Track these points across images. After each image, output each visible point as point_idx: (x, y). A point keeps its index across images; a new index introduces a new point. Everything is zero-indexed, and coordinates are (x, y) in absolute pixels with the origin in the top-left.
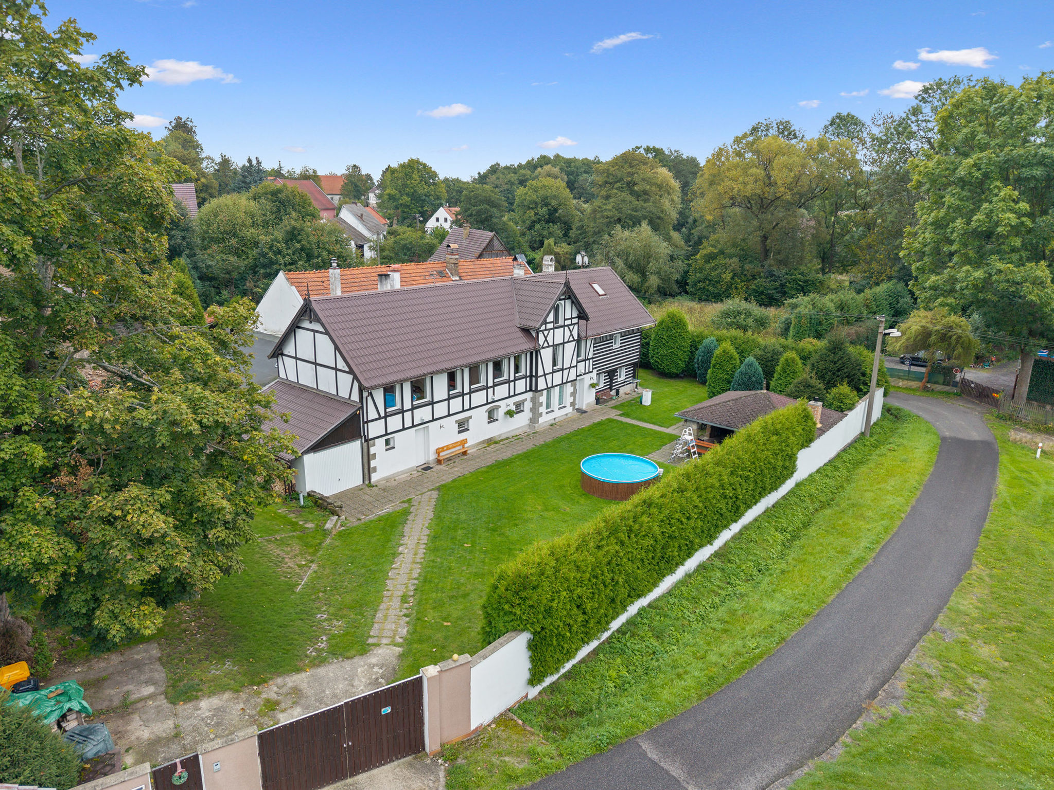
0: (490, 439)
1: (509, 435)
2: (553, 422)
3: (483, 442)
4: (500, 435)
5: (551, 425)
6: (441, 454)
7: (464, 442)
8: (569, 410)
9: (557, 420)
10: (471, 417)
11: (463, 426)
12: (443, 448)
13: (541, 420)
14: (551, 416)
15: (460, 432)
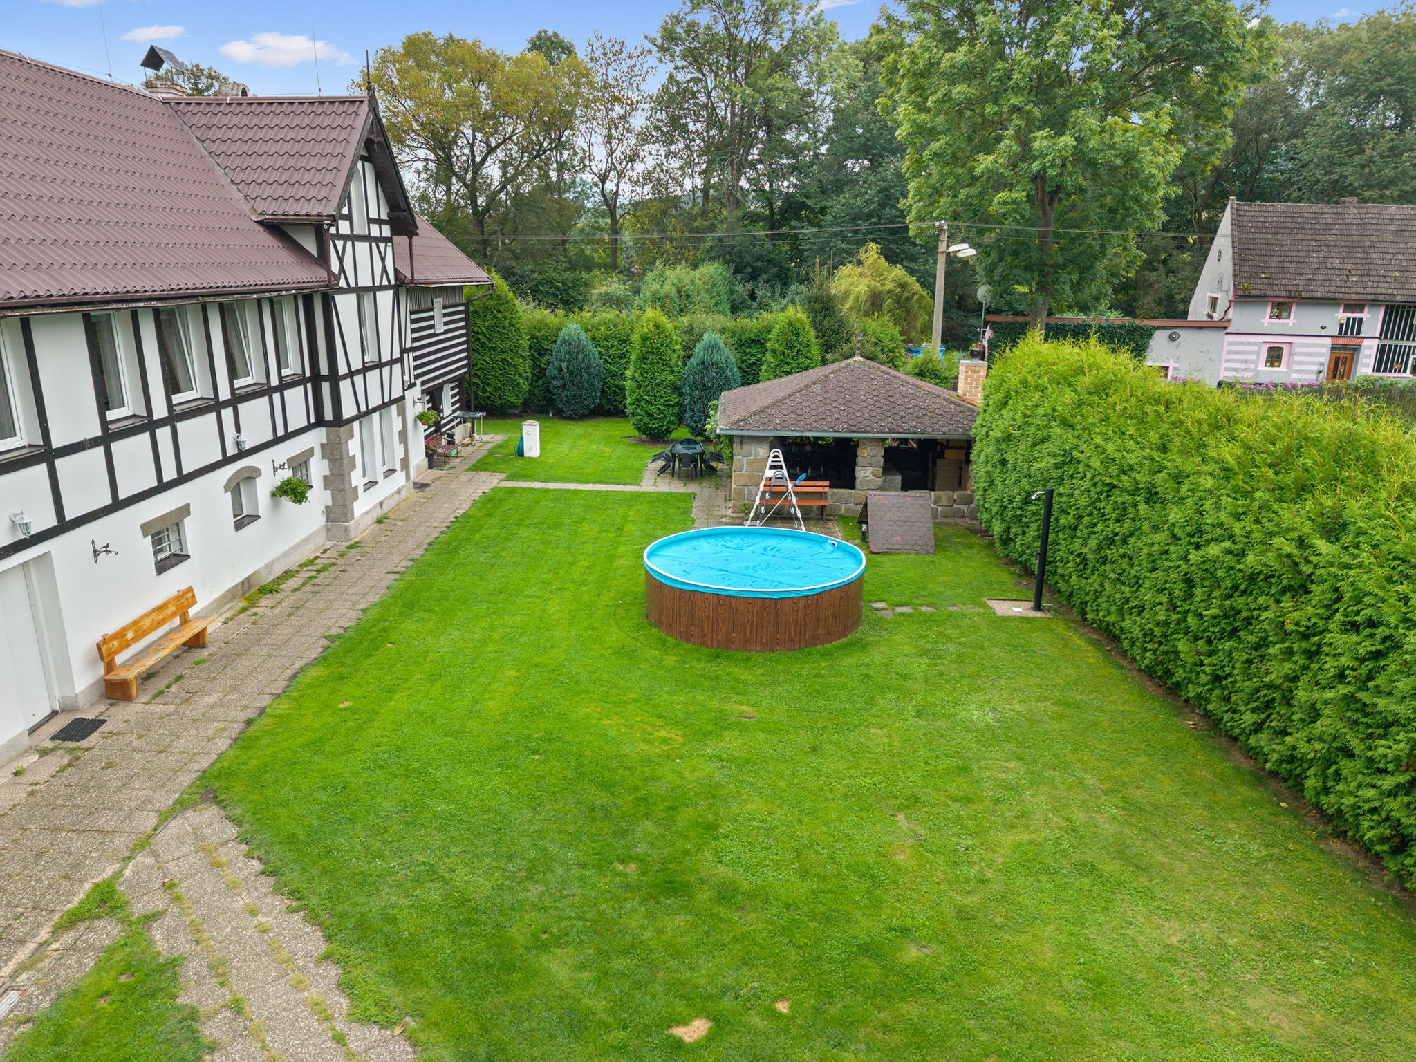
0: (247, 582)
1: (292, 562)
2: (378, 513)
3: (232, 593)
4: (269, 566)
5: (381, 523)
6: (120, 659)
7: (185, 598)
8: (401, 478)
9: (386, 507)
10: (185, 510)
11: (166, 544)
12: (121, 634)
13: (357, 510)
14: (375, 497)
15: (161, 567)
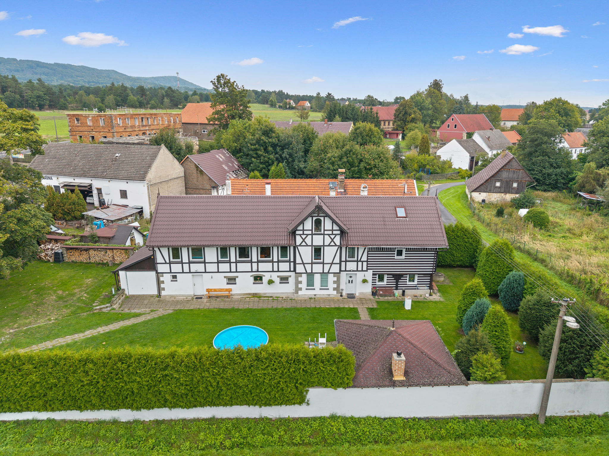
0: (256, 294)
1: (274, 295)
2: (313, 297)
3: (250, 294)
4: (265, 293)
5: (310, 298)
6: (211, 293)
7: (230, 290)
8: (332, 292)
9: (317, 296)
10: (237, 277)
11: (232, 281)
12: (211, 290)
13: (300, 293)
14: (311, 293)
15: (228, 284)
